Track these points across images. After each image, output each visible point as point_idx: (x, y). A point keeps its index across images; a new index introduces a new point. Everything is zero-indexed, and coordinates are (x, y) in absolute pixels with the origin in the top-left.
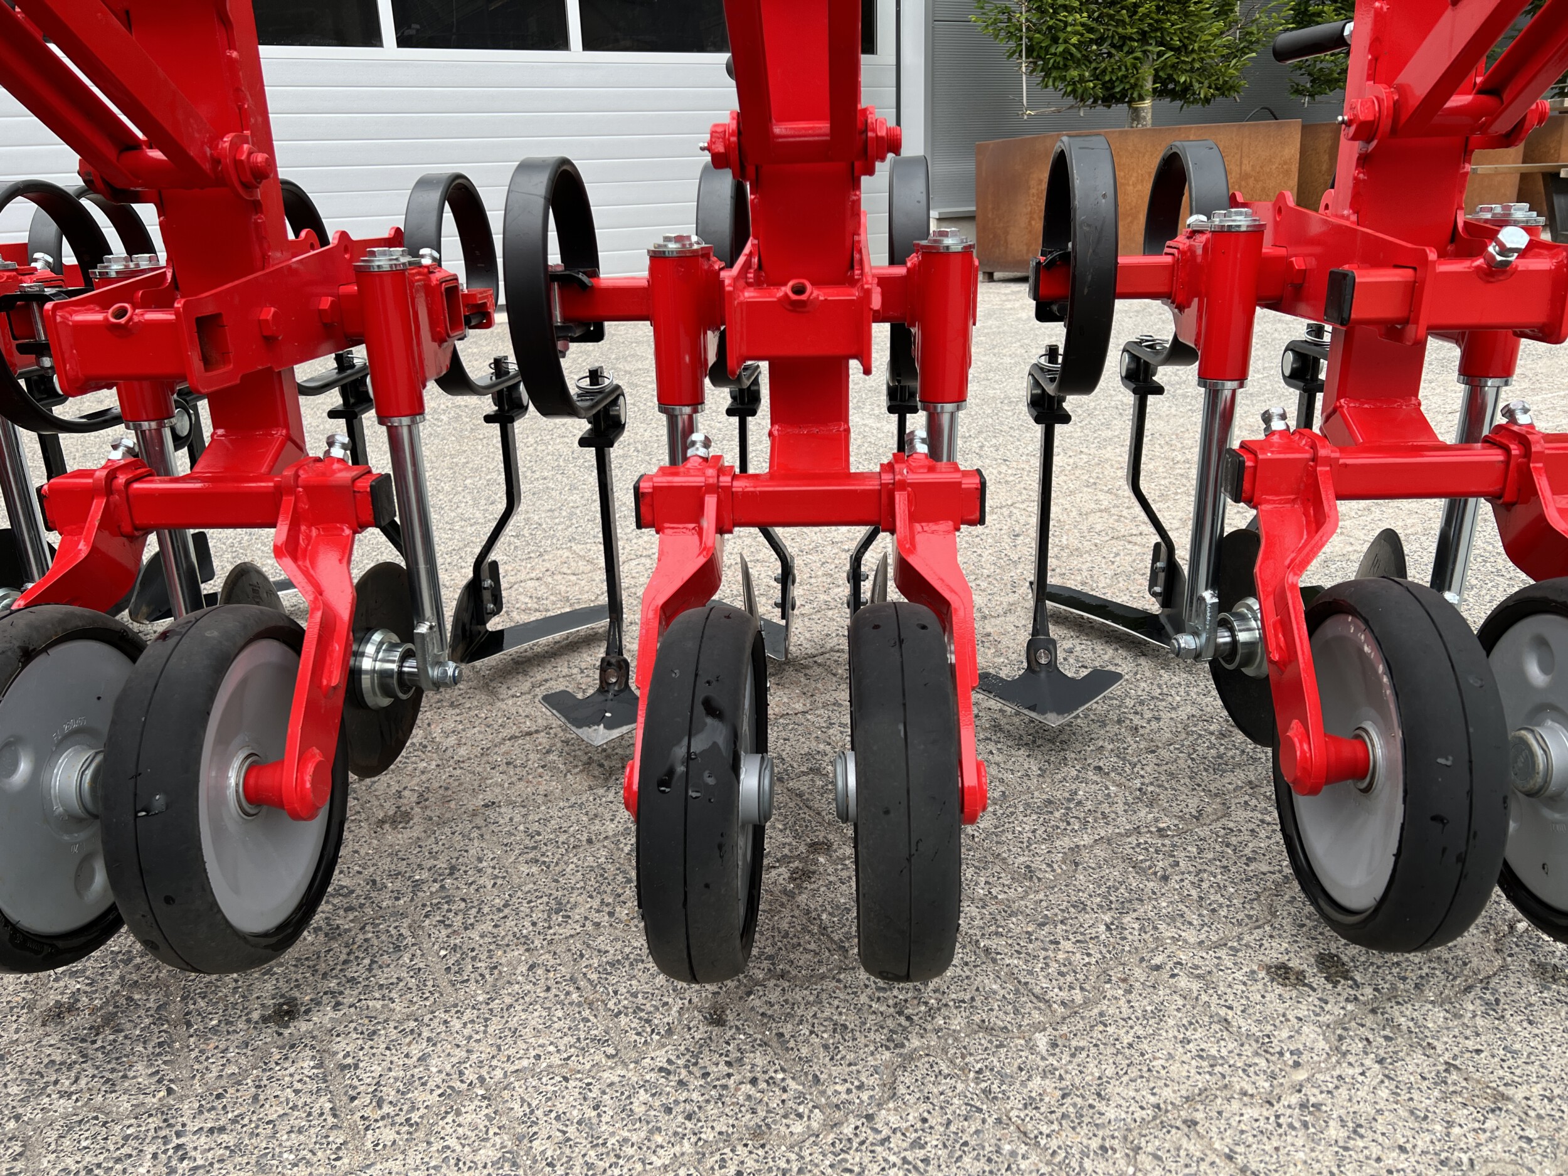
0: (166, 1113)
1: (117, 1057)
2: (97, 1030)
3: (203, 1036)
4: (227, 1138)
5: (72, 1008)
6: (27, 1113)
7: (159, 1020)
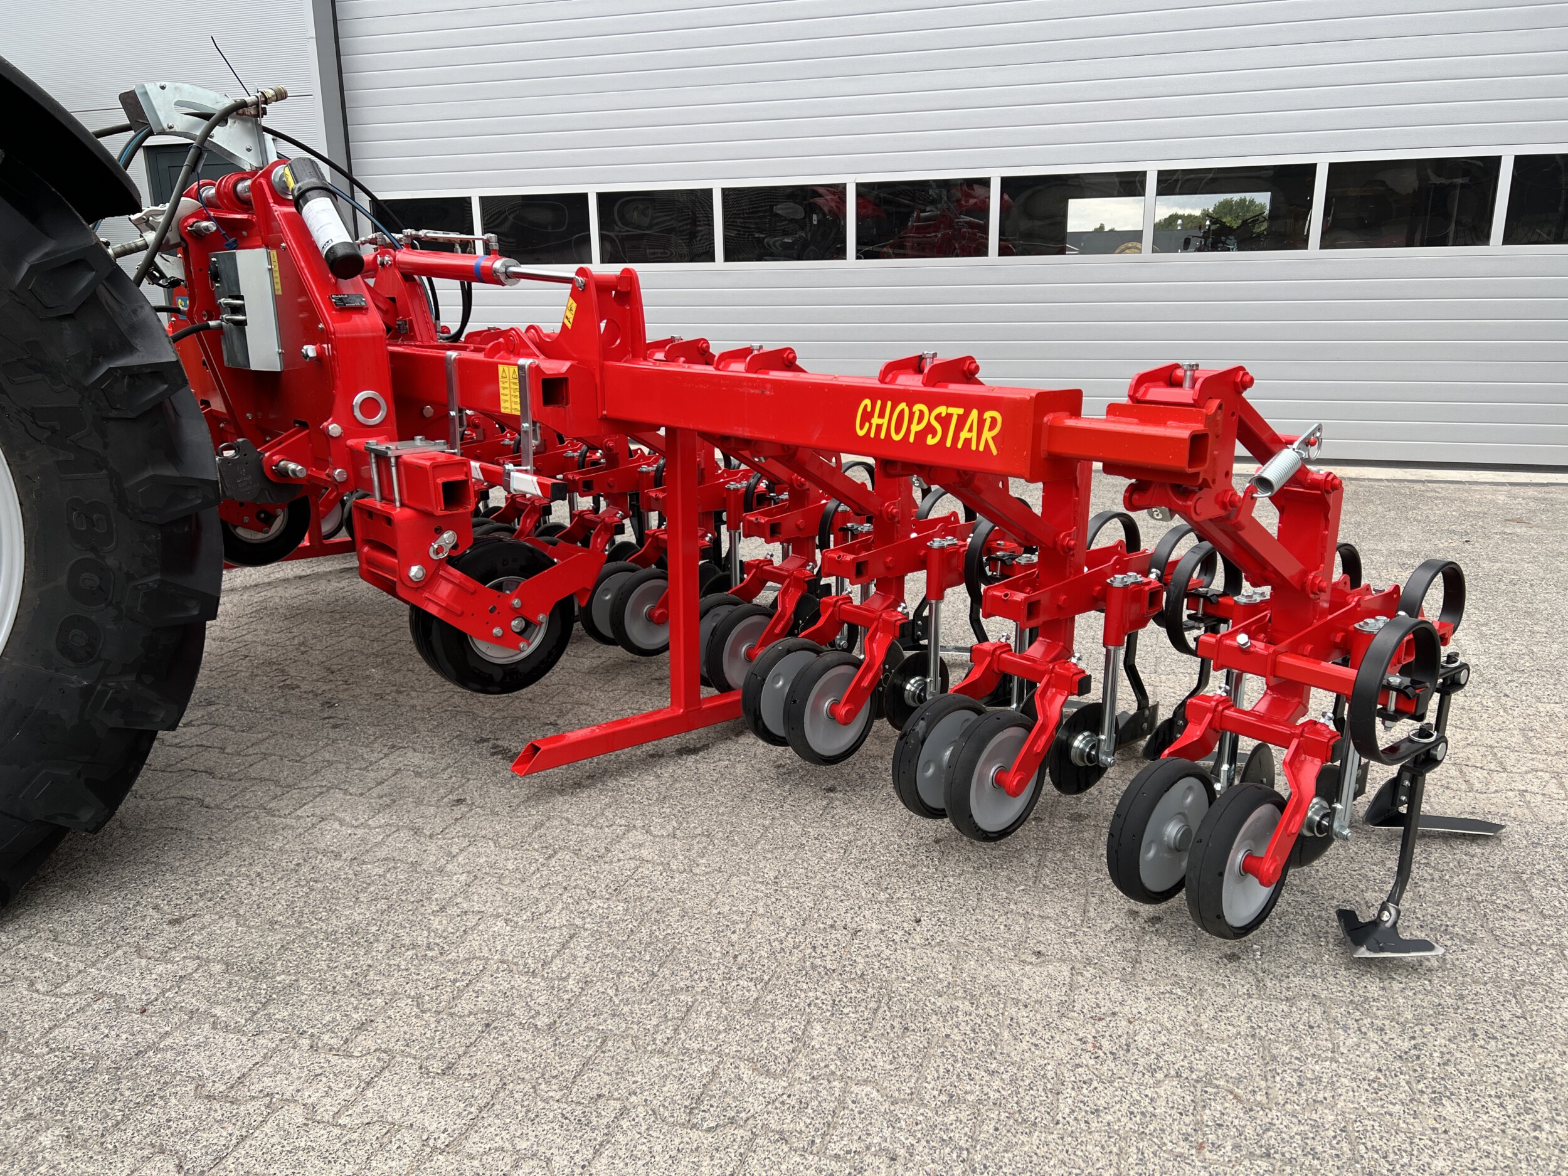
0: (785, 798)
1: (785, 781)
2: (785, 774)
3: (807, 786)
4: (794, 809)
5: (784, 766)
6: (757, 784)
7: (800, 778)
